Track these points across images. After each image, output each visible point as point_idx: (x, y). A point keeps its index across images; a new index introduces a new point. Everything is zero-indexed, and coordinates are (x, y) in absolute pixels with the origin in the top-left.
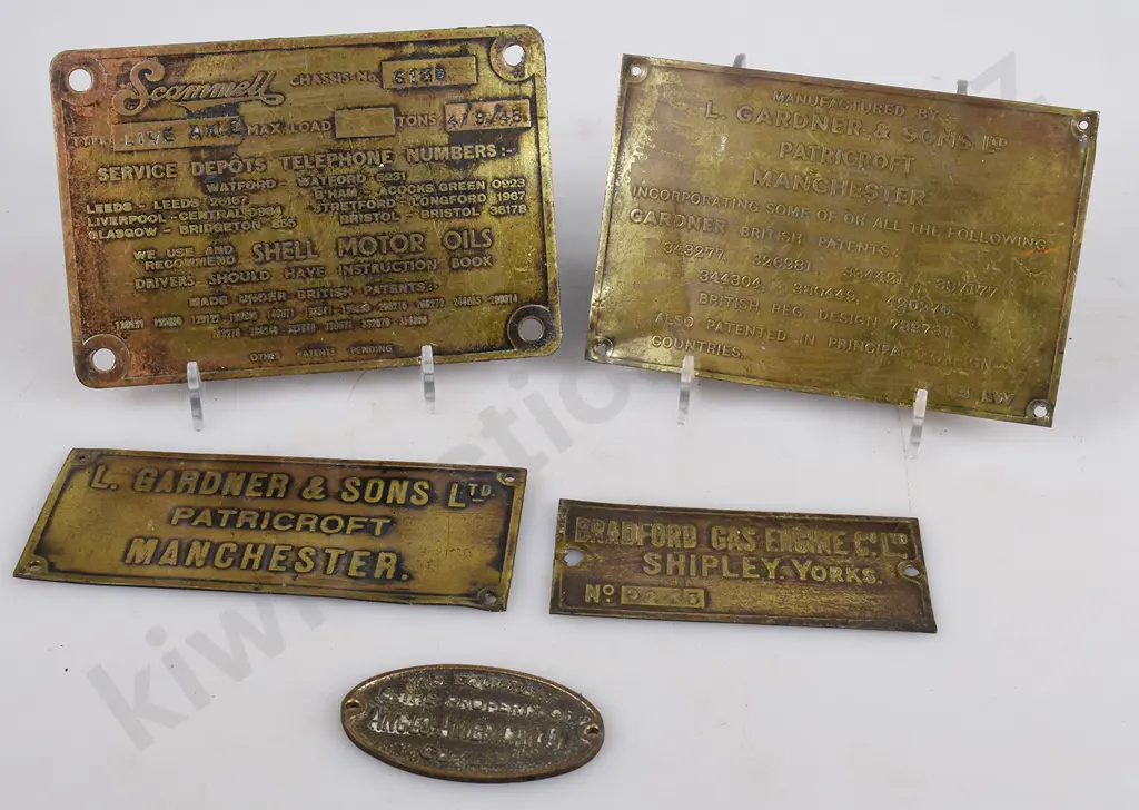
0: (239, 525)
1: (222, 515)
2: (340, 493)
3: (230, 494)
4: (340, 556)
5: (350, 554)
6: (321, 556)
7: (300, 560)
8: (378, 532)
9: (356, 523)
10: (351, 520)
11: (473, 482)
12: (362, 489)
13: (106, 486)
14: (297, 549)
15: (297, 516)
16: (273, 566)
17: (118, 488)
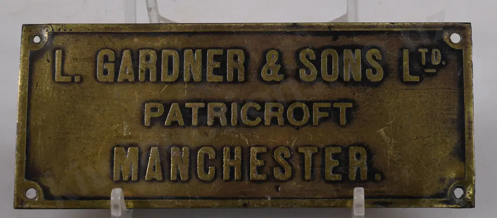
0: (209, 123)
1: (190, 109)
2: (297, 71)
3: (191, 81)
4: (314, 155)
5: (322, 152)
6: (297, 157)
7: (277, 164)
8: (343, 120)
9: (321, 109)
10: (316, 106)
11: (423, 47)
12: (317, 63)
13: (69, 79)
14: (271, 151)
15: (262, 104)
16: (254, 175)
17: (82, 80)
